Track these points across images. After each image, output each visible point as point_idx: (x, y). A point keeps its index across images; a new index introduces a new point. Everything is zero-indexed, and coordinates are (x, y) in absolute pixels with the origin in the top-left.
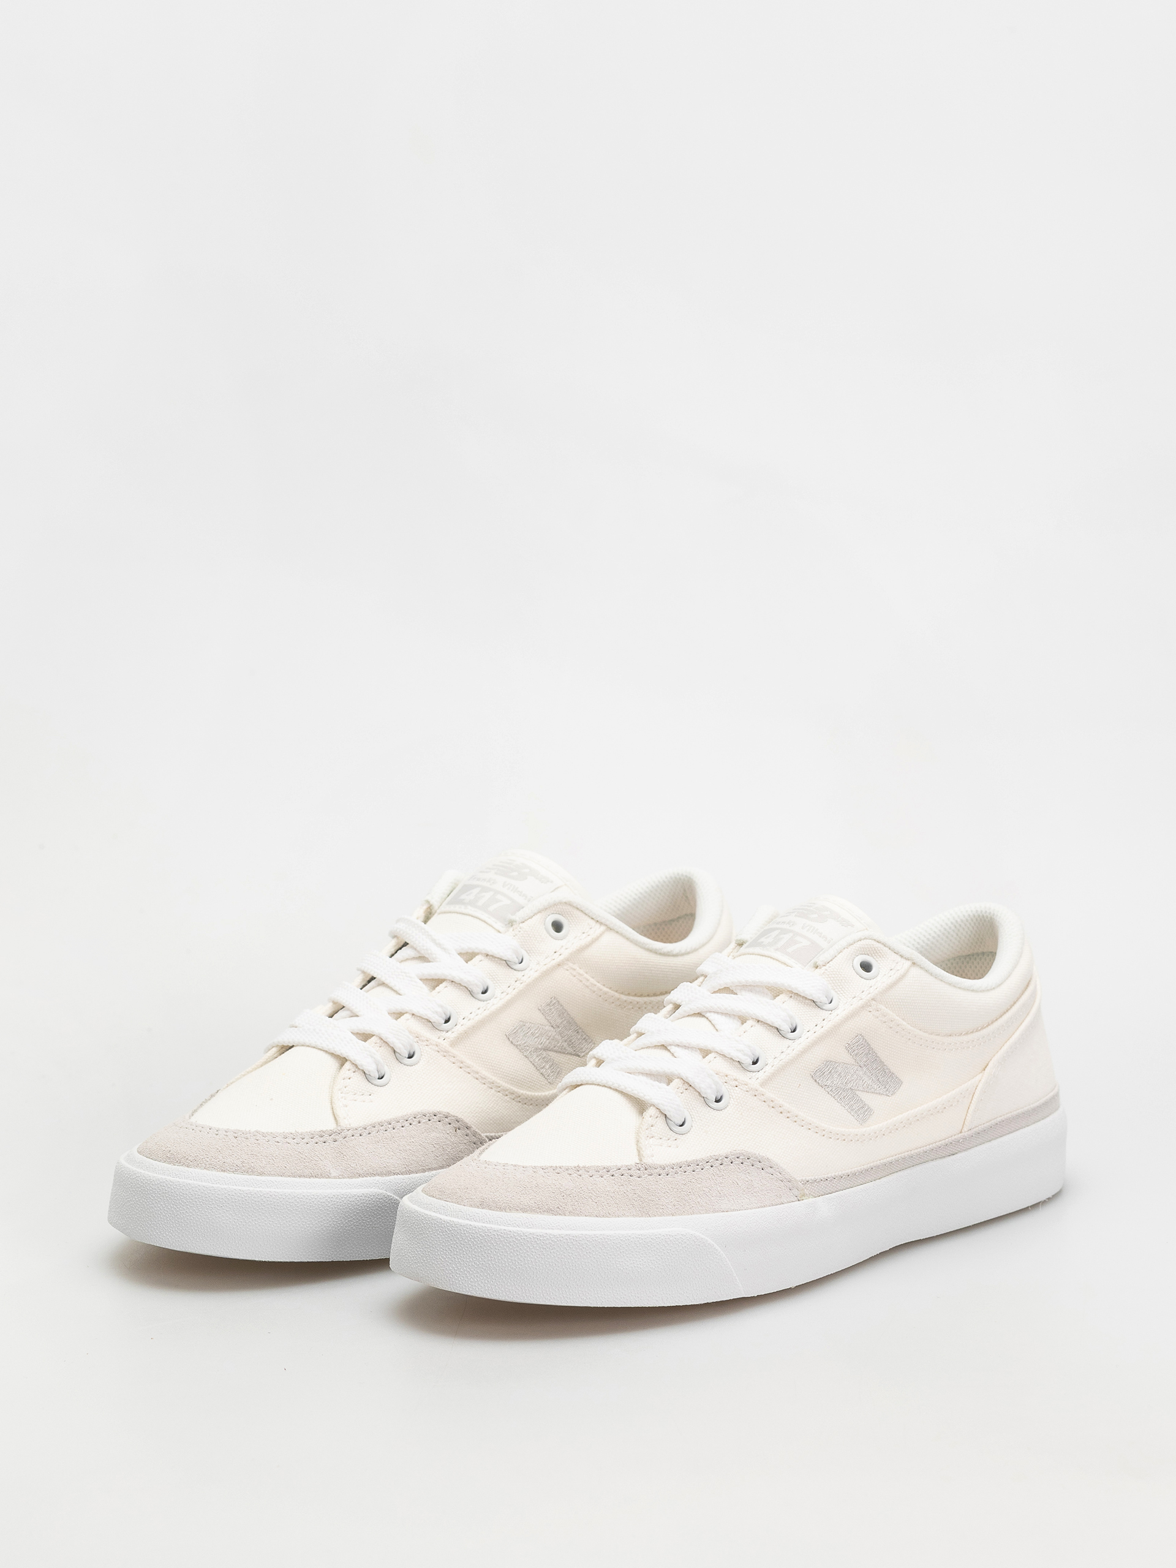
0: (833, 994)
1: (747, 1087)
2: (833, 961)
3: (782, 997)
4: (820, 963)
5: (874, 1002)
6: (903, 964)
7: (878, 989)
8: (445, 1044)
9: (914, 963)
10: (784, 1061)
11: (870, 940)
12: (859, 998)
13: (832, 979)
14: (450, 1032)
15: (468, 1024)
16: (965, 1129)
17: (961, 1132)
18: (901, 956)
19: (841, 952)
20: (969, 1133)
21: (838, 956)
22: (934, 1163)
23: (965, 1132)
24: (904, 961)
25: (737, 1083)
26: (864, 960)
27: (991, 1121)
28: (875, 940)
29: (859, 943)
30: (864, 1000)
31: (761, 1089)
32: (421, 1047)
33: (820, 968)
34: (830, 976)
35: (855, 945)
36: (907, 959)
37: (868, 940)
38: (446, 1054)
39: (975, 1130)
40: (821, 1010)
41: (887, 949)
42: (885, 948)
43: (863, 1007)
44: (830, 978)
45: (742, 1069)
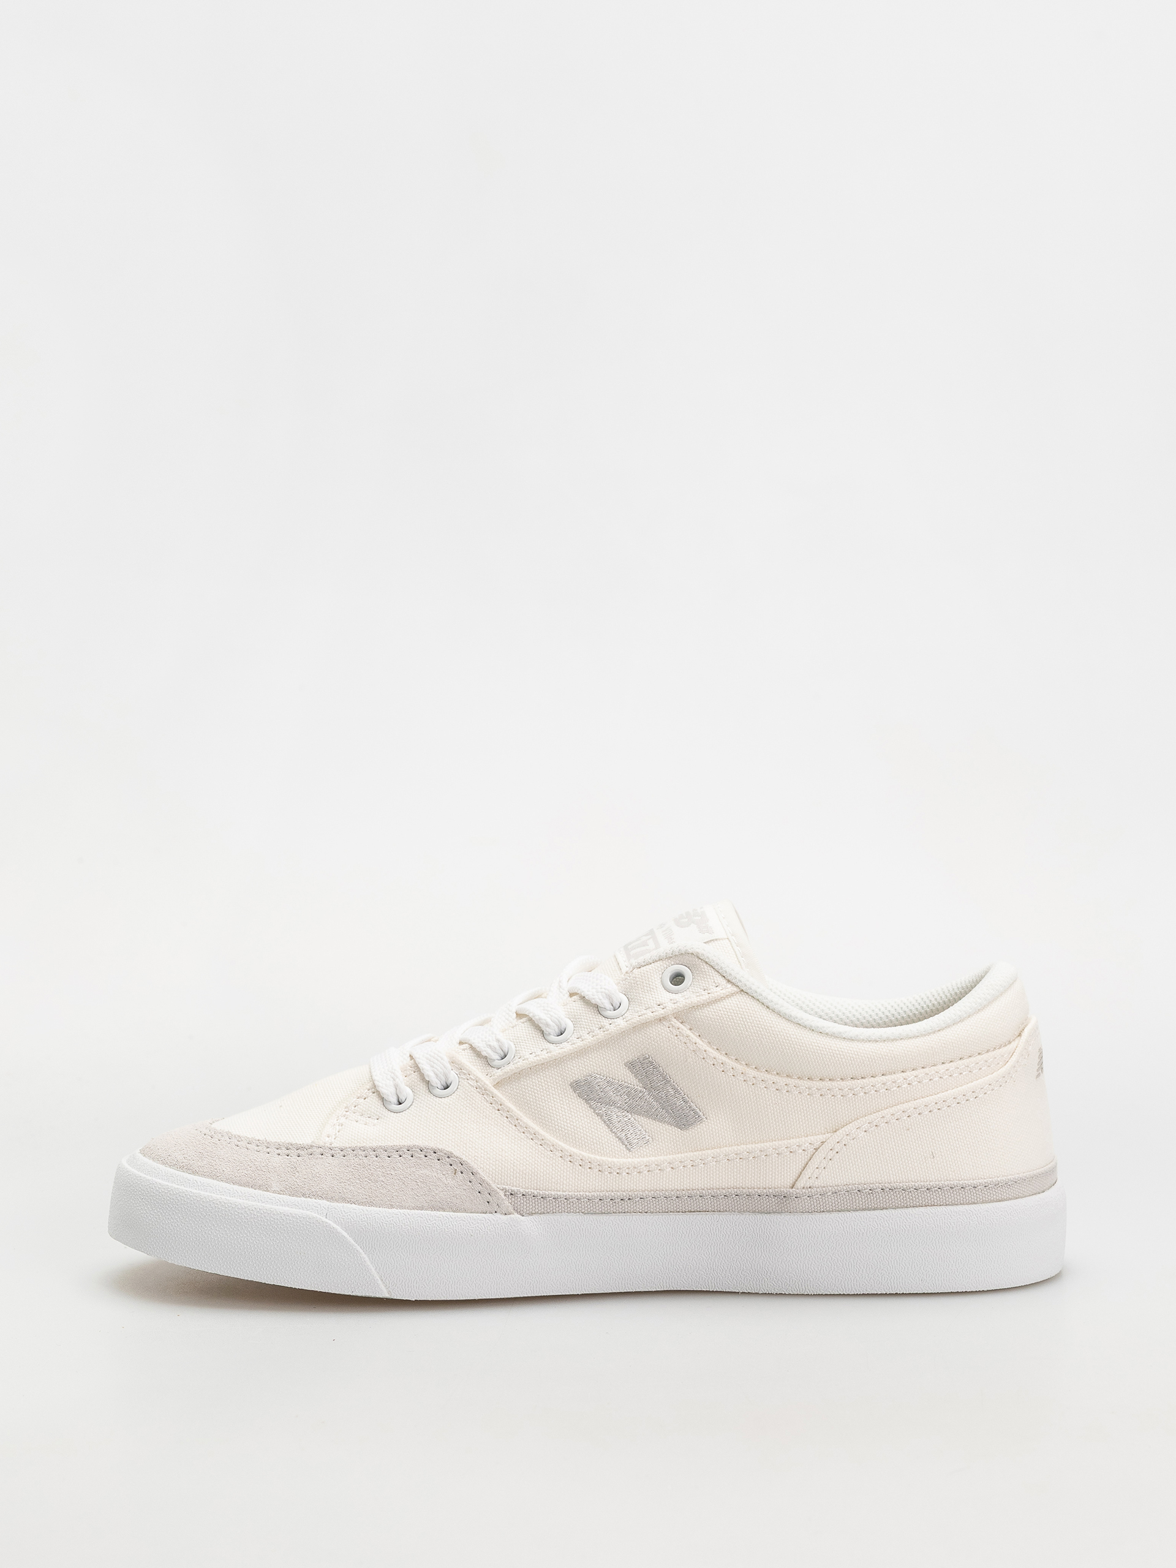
0: (622, 999)
8: (488, 1082)
9: (742, 991)
14: (500, 1070)
15: (520, 1064)
16: (800, 1186)
17: (792, 1187)
26: (678, 971)
32: (460, 1080)
38: (483, 1091)
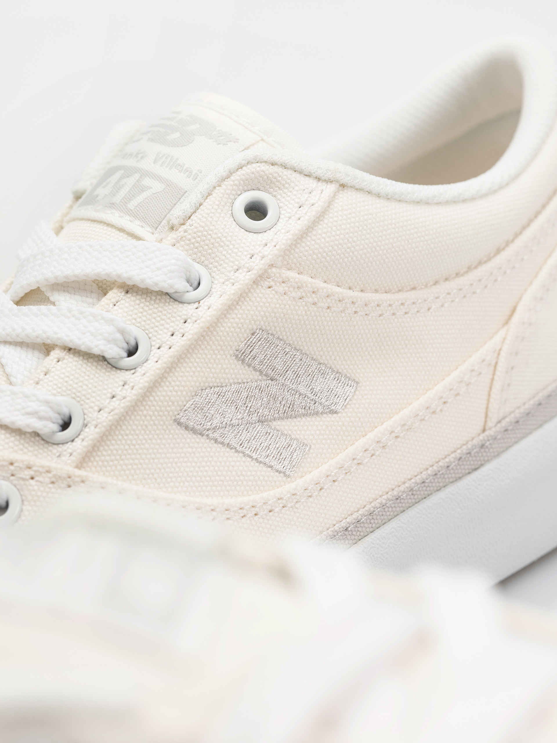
0: (199, 270)
1: (50, 475)
2: (197, 214)
3: (113, 295)
4: (175, 222)
5: (274, 270)
6: (322, 191)
7: (277, 247)
9: (343, 186)
10: (116, 411)
11: (258, 164)
12: (245, 270)
13: (197, 245)
16: (490, 424)
17: (484, 431)
18: (319, 179)
19: (209, 194)
20: (499, 428)
21: (205, 204)
22: (441, 495)
23: (490, 429)
24: (322, 186)
25: (32, 473)
26: (252, 200)
27: (537, 393)
28: (266, 162)
29: (241, 172)
30: (255, 272)
31: (78, 472)
33: (177, 230)
34: (193, 240)
35: (232, 178)
36: (329, 181)
37: (254, 165)
39: (507, 420)
40: (181, 305)
41: (290, 172)
42: (285, 172)
43: (255, 282)
44: (193, 244)
45: (42, 442)
